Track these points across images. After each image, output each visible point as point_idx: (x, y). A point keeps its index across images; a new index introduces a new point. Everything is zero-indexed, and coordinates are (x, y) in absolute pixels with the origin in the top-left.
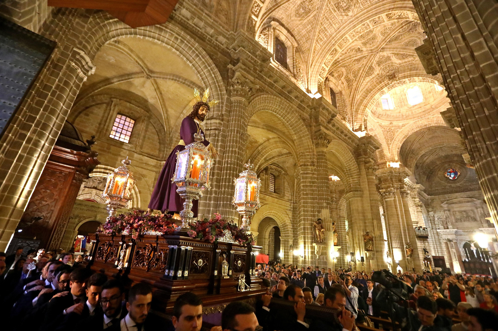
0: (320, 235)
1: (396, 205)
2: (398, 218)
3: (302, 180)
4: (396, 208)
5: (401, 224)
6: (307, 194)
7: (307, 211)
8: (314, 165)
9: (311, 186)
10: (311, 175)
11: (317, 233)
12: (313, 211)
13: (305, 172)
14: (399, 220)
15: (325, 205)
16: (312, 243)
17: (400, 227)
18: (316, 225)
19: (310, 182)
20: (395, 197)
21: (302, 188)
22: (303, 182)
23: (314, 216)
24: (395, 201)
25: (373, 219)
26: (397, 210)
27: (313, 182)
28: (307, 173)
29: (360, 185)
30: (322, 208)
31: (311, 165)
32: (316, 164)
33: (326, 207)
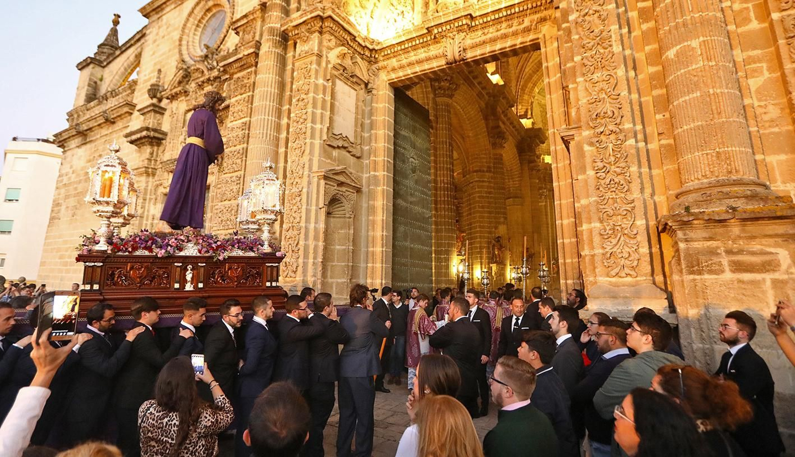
0: (499, 255)
1: (546, 212)
2: (548, 227)
3: (477, 190)
4: (546, 215)
5: (550, 235)
6: (483, 207)
7: (483, 227)
8: (490, 171)
9: (488, 197)
10: (487, 184)
11: (496, 253)
12: (489, 228)
13: (481, 179)
14: (548, 230)
15: (502, 220)
16: (489, 264)
17: (548, 239)
18: (495, 243)
19: (486, 192)
20: (546, 202)
21: (477, 199)
22: (479, 192)
23: (490, 233)
24: (546, 206)
25: (533, 233)
26: (547, 218)
27: (490, 193)
28: (483, 181)
29: (521, 190)
30: (499, 223)
31: (487, 172)
32: (493, 170)
33: (504, 223)
